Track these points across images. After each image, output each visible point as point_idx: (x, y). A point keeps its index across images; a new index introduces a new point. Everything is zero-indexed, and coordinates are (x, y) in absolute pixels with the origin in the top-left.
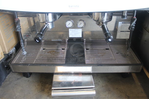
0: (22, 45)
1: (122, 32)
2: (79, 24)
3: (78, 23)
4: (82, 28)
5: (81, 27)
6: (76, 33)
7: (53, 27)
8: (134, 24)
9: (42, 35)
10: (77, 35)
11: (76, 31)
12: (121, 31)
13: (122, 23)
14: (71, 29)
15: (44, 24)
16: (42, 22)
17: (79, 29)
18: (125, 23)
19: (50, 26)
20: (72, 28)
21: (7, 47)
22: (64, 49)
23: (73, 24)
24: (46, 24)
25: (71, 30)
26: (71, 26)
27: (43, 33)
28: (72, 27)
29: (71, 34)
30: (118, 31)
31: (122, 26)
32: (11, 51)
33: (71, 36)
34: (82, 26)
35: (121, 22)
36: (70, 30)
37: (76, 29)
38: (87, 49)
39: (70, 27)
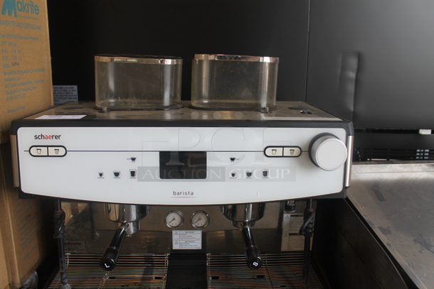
0: (62, 268)
1: (293, 236)
2: (195, 220)
3: (194, 217)
4: (201, 228)
5: (200, 225)
6: (188, 241)
7: (138, 227)
8: (310, 223)
9: (115, 252)
10: (191, 244)
11: (188, 235)
12: (290, 234)
13: (291, 216)
14: (178, 232)
15: (120, 224)
16: (115, 220)
17: (195, 232)
18: (297, 216)
19: (132, 229)
20: (178, 228)
21: (19, 272)
22: (160, 278)
23: (183, 220)
24: (123, 224)
25: (176, 233)
26: (178, 224)
27: (117, 247)
28: (178, 226)
29: (176, 243)
30: (283, 235)
31: (291, 222)
32: (28, 281)
33: (176, 247)
34: (203, 224)
35: (289, 215)
36: (174, 232)
37: (188, 231)
38: (213, 278)
39: (174, 225)
